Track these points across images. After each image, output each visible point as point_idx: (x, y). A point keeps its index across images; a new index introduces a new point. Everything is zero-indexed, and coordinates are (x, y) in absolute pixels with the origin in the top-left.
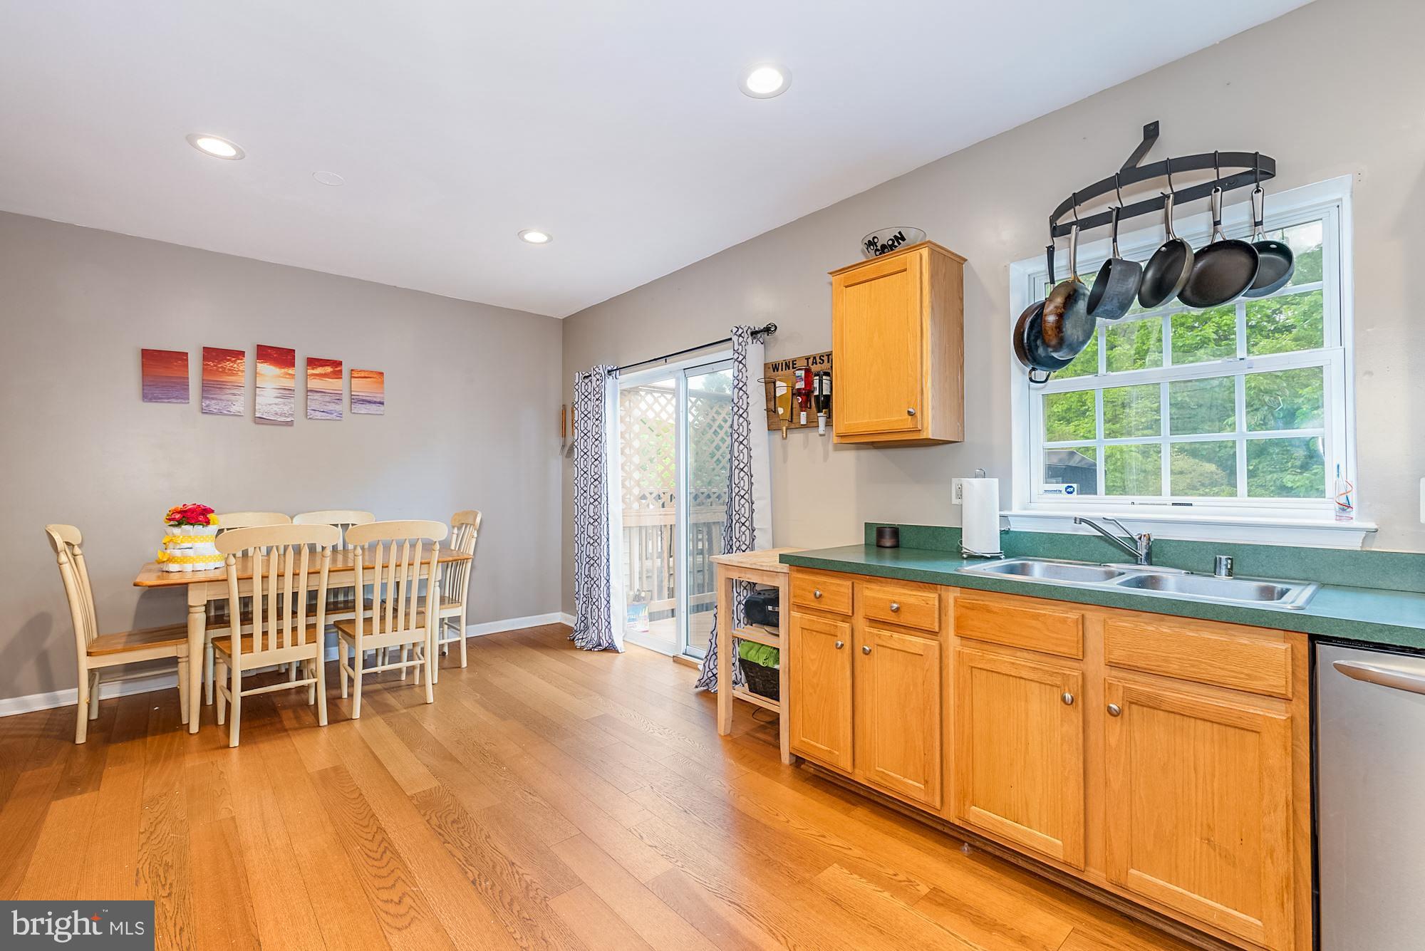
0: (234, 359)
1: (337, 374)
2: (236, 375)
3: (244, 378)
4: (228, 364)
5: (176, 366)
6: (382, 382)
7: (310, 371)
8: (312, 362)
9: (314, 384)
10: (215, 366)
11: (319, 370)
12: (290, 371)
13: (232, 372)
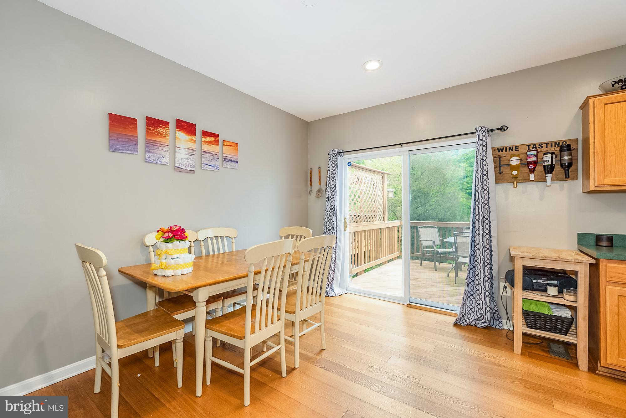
0: (163, 127)
1: (216, 142)
3: (168, 140)
4: (160, 130)
5: (130, 128)
6: (237, 150)
7: (204, 139)
8: (205, 134)
9: (206, 147)
10: (153, 130)
11: (208, 139)
12: (194, 138)
13: (163, 136)
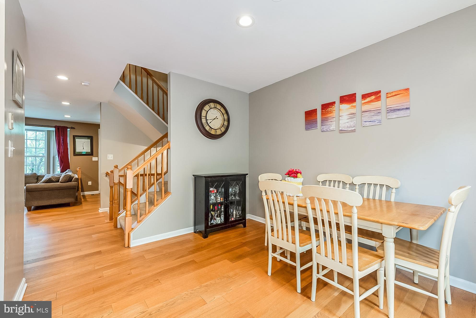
0: (331, 106)
1: (378, 99)
2: (331, 113)
3: (334, 114)
4: (329, 109)
5: (314, 115)
6: (408, 95)
7: (363, 102)
8: (364, 96)
9: (366, 107)
10: (325, 111)
11: (368, 99)
12: (354, 104)
13: (331, 112)
